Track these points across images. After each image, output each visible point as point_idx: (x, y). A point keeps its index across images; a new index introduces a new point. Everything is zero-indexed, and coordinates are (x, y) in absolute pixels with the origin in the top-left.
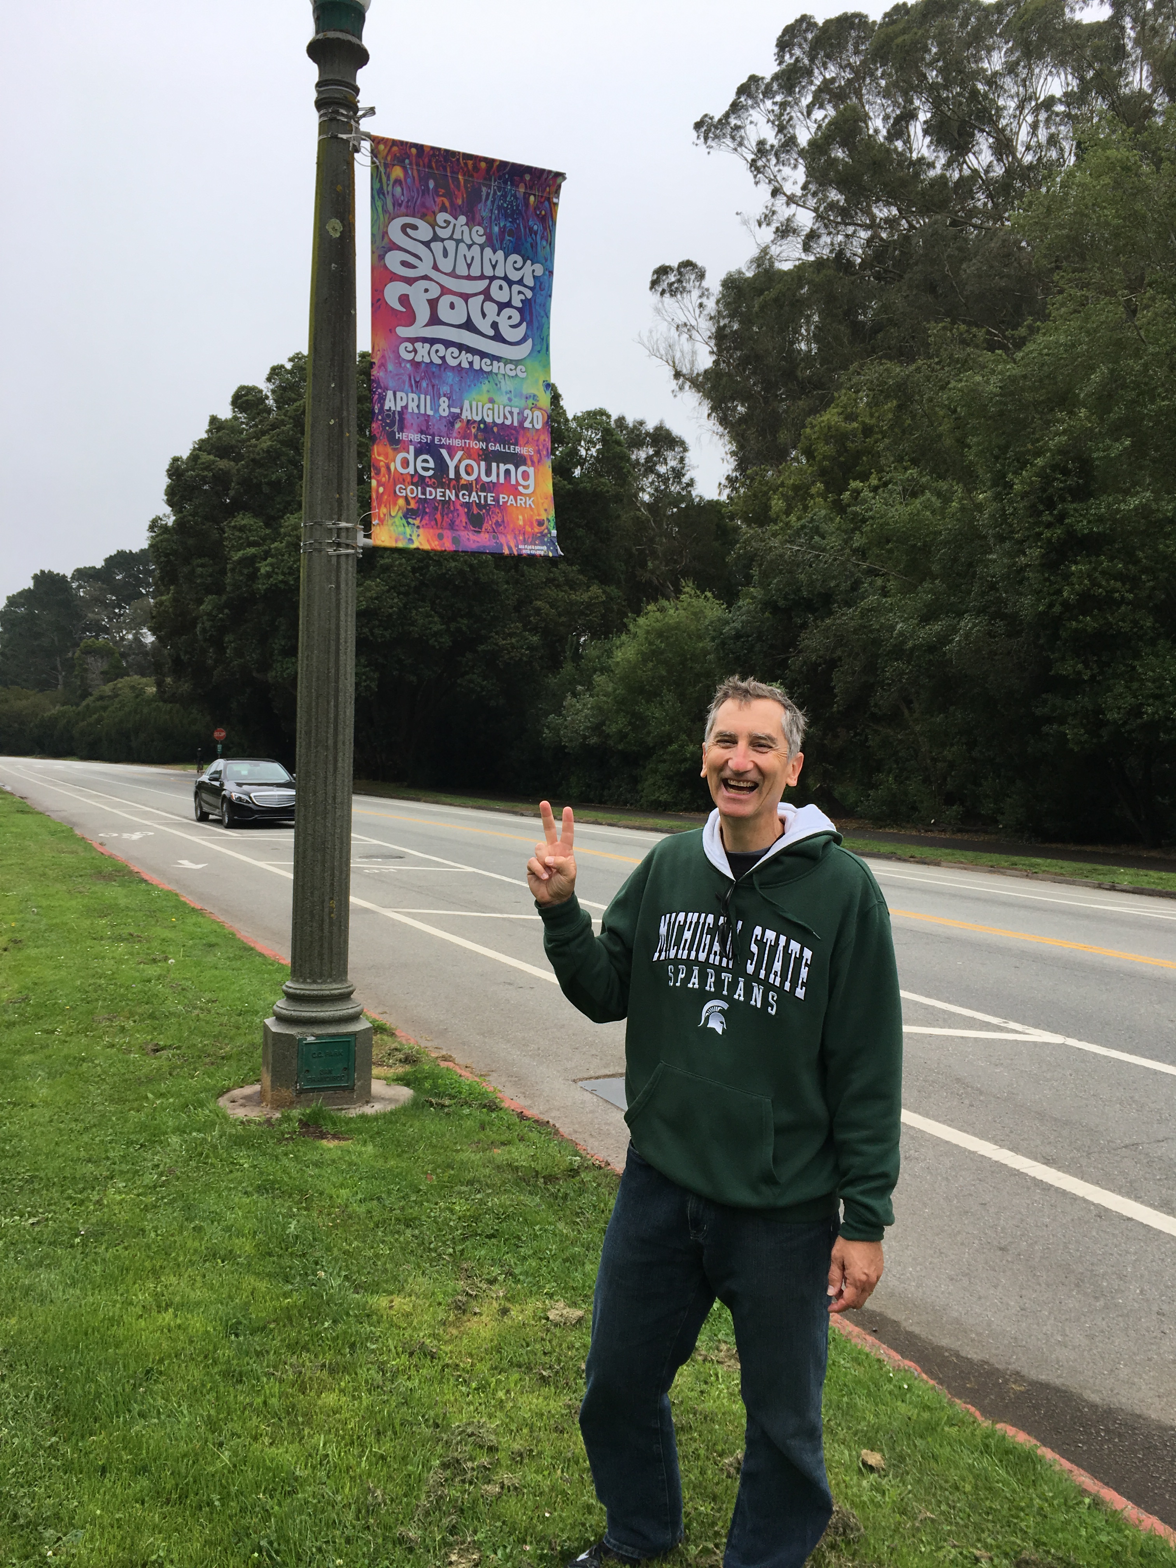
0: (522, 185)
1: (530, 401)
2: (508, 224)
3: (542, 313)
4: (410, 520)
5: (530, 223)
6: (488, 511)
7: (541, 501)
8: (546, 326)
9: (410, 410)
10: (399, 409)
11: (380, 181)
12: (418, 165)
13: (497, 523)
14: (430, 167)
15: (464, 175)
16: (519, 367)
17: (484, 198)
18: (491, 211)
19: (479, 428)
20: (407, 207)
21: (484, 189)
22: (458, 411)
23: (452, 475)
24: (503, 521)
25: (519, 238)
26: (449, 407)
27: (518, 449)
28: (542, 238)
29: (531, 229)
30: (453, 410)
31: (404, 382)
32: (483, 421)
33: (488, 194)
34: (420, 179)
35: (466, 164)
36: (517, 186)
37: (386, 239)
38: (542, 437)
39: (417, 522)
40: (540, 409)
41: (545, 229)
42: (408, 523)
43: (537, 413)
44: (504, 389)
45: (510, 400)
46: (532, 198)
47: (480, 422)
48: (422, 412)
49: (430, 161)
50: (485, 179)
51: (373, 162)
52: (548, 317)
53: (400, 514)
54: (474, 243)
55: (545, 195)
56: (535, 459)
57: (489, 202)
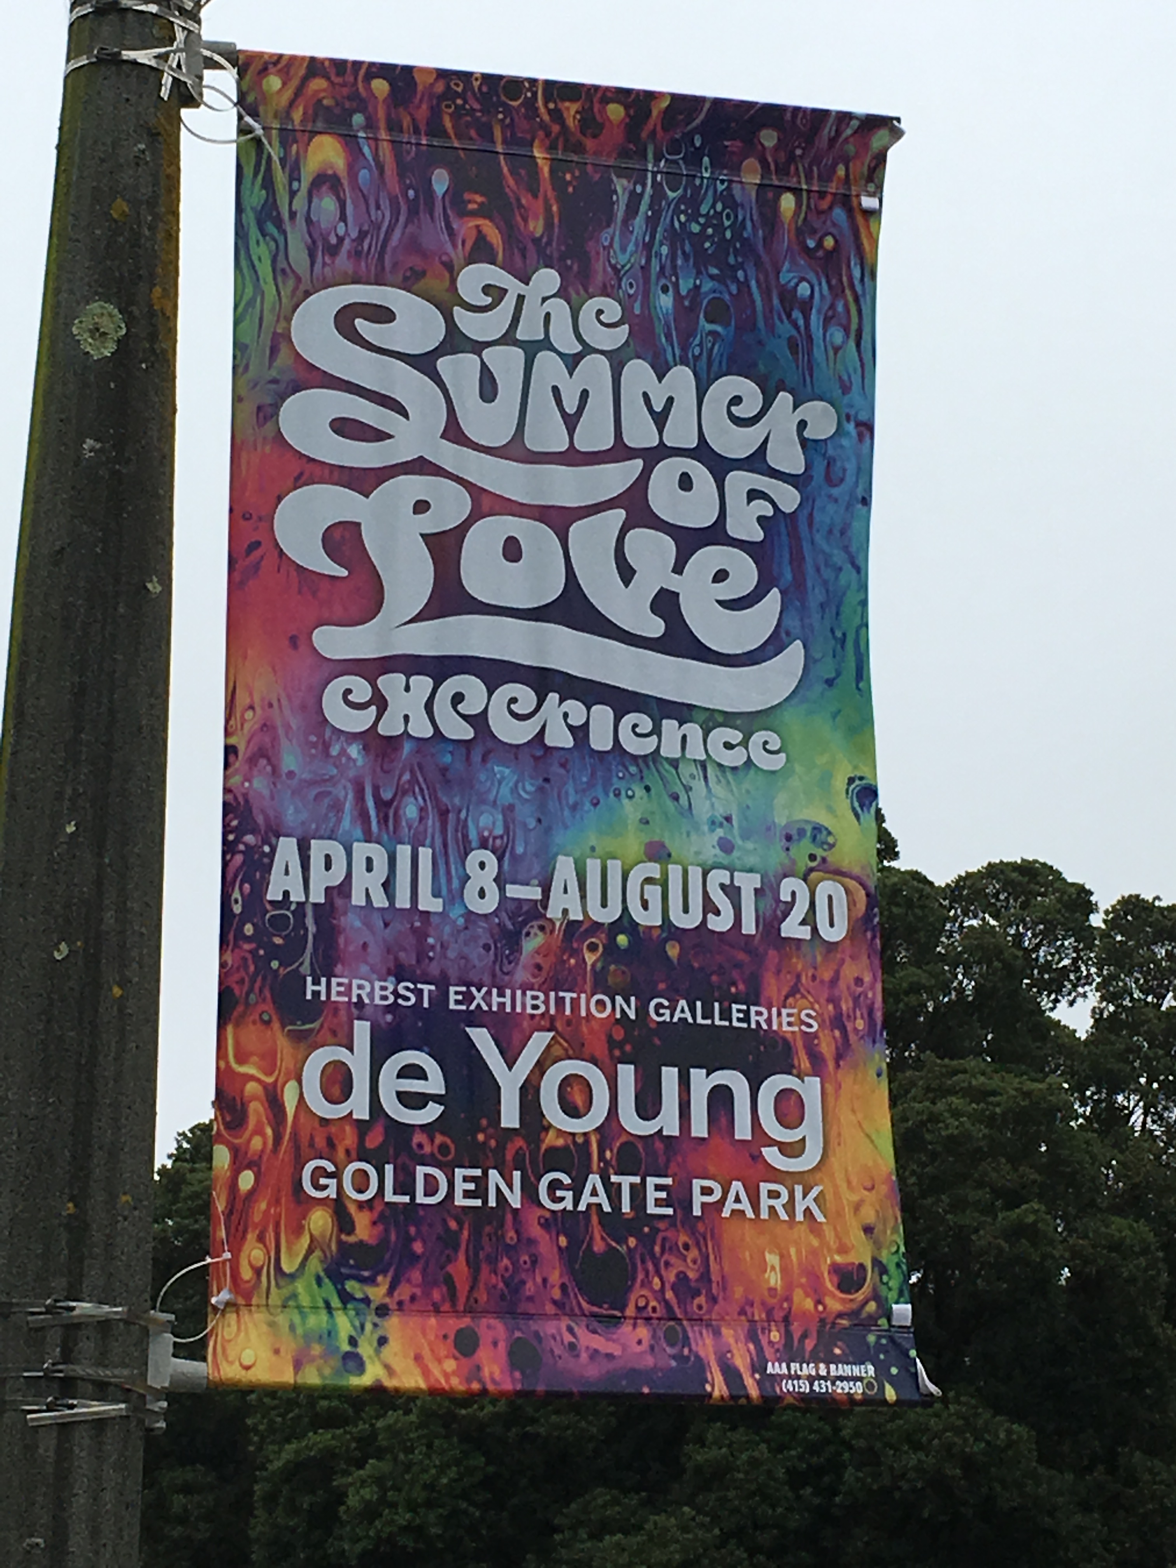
0: (751, 163)
1: (803, 849)
2: (708, 285)
3: (838, 557)
4: (351, 1286)
5: (786, 277)
6: (647, 1242)
7: (850, 1197)
8: (852, 598)
9: (358, 899)
10: (318, 896)
11: (268, 184)
12: (393, 126)
13: (682, 1285)
14: (435, 129)
15: (551, 148)
16: (758, 738)
17: (620, 211)
18: (648, 247)
19: (611, 947)
20: (356, 254)
21: (621, 185)
22: (535, 893)
23: (510, 1118)
24: (705, 1276)
25: (747, 325)
26: (500, 881)
27: (759, 1016)
28: (827, 321)
29: (788, 297)
30: (514, 891)
31: (337, 807)
32: (625, 923)
33: (635, 199)
34: (402, 169)
35: (557, 115)
36: (736, 169)
37: (283, 358)
38: (850, 971)
39: (377, 1293)
40: (838, 873)
41: (837, 291)
42: (346, 1298)
43: (826, 888)
44: (703, 809)
45: (726, 846)
46: (787, 202)
47: (616, 927)
48: (403, 901)
49: (435, 113)
50: (624, 154)
51: (243, 130)
52: (860, 569)
53: (315, 1265)
54: (588, 349)
55: (832, 188)
56: (827, 1048)
57: (639, 222)
